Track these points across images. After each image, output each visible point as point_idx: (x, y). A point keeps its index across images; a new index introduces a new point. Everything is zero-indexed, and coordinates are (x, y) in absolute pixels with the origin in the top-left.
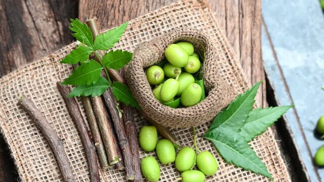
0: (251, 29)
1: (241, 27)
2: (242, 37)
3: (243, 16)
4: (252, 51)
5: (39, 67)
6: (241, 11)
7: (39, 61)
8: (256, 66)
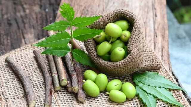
0: (162, 42)
1: (155, 41)
2: (156, 44)
3: (157, 37)
4: (162, 50)
5: (24, 50)
6: (155, 35)
7: (24, 46)
8: (165, 56)
